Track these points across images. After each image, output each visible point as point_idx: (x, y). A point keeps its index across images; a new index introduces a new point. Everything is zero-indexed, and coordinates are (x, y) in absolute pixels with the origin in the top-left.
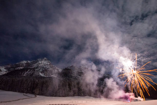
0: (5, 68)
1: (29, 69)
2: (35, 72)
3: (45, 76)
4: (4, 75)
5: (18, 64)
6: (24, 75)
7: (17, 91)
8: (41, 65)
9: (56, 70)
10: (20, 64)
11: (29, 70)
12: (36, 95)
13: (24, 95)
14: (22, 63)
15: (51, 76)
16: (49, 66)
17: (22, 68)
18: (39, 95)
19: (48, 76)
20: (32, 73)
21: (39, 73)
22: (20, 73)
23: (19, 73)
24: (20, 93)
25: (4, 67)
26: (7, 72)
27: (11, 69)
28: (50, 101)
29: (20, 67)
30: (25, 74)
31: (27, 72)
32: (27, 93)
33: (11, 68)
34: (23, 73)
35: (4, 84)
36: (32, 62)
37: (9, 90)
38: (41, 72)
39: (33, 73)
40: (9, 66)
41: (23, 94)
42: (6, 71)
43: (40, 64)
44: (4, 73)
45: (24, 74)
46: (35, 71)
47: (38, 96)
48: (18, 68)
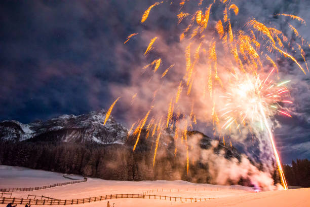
0: (31, 128)
1: (74, 129)
2: (84, 136)
3: (103, 143)
4: (28, 140)
5: (54, 121)
6: (66, 141)
7: (53, 170)
8: (96, 122)
9: (123, 132)
10: (58, 120)
11: (73, 132)
12: (86, 177)
13: (64, 176)
14: (62, 119)
15: (115, 143)
16: (111, 125)
17: (61, 128)
18: (91, 176)
19: (108, 143)
20: (79, 137)
21: (92, 137)
22: (58, 137)
23: (56, 136)
24: (57, 174)
25: (30, 126)
26: (35, 135)
27: (41, 129)
28: (111, 189)
29: (58, 125)
30: (67, 138)
31: (70, 135)
32: (69, 173)
33: (42, 127)
34: (63, 136)
35: (28, 156)
36: (79, 117)
37: (37, 168)
38: (96, 136)
39: (81, 138)
40: (38, 125)
41: (62, 175)
42: (33, 134)
43: (94, 121)
44: (30, 137)
45: (65, 139)
46: (84, 133)
47: (90, 179)
48: (55, 128)
